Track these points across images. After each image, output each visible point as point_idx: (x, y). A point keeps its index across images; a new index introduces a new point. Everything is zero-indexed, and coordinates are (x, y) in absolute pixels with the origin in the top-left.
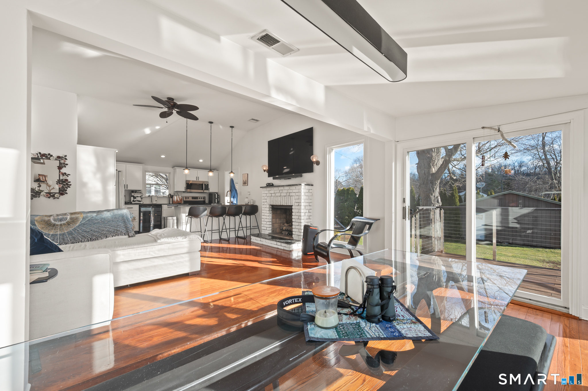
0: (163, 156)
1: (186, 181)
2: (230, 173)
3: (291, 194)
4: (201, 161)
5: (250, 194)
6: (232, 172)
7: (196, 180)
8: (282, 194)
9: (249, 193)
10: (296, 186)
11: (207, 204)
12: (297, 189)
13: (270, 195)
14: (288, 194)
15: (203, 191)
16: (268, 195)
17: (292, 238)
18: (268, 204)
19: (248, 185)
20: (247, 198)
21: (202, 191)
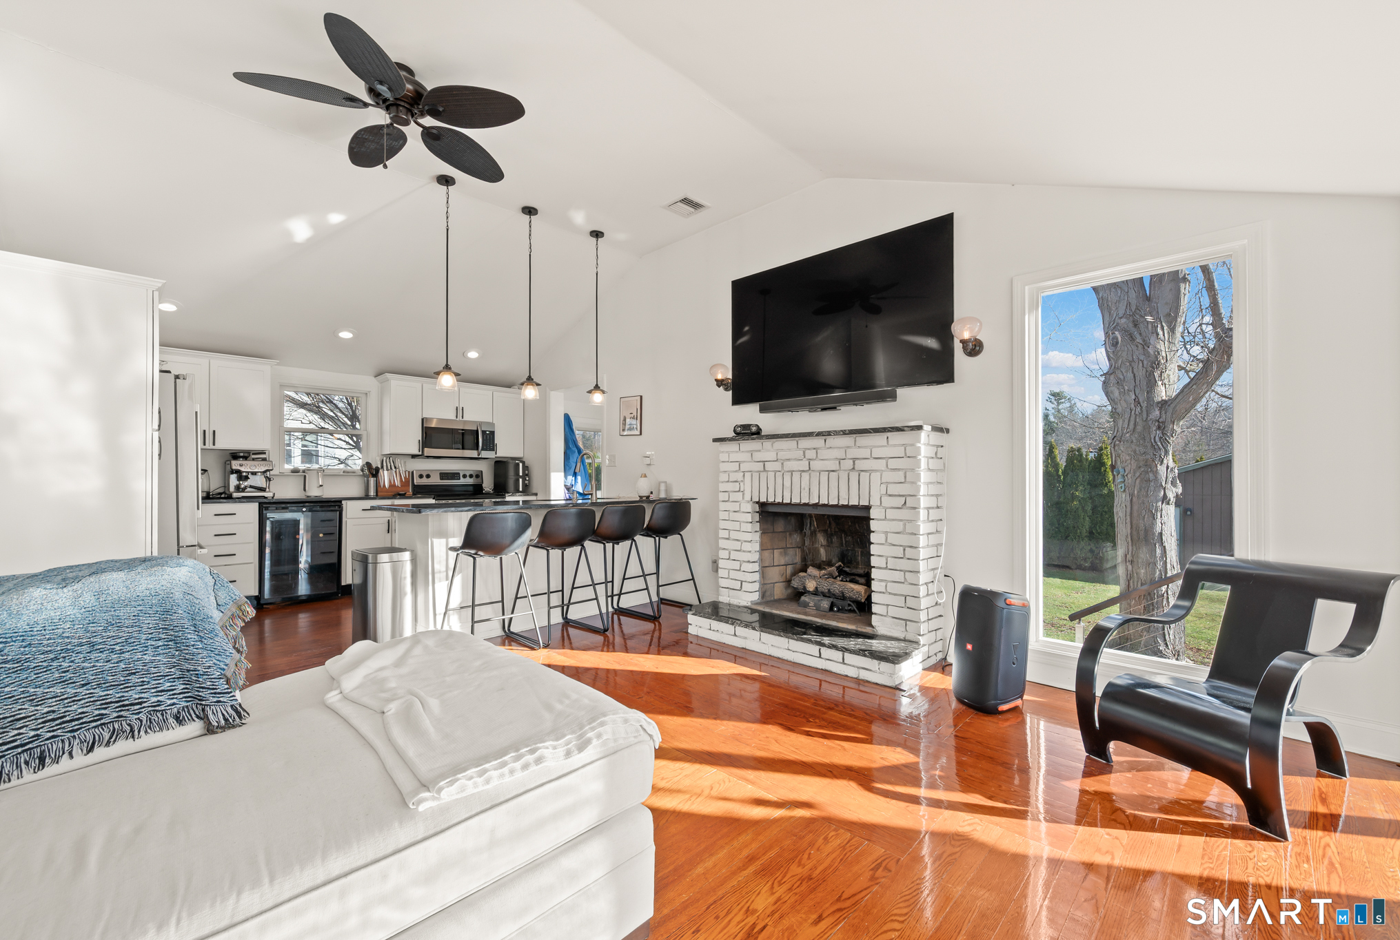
0: (346, 335)
1: (423, 420)
2: (590, 392)
3: (860, 465)
4: (473, 355)
5: (650, 465)
6: (597, 387)
7: (455, 418)
8: (816, 465)
9: (647, 461)
10: (889, 434)
11: (488, 495)
12: (895, 446)
13: (760, 466)
14: (848, 464)
15: (479, 455)
16: (744, 467)
17: (868, 630)
18: (748, 497)
19: (641, 434)
20: (645, 476)
21: (474, 454)
